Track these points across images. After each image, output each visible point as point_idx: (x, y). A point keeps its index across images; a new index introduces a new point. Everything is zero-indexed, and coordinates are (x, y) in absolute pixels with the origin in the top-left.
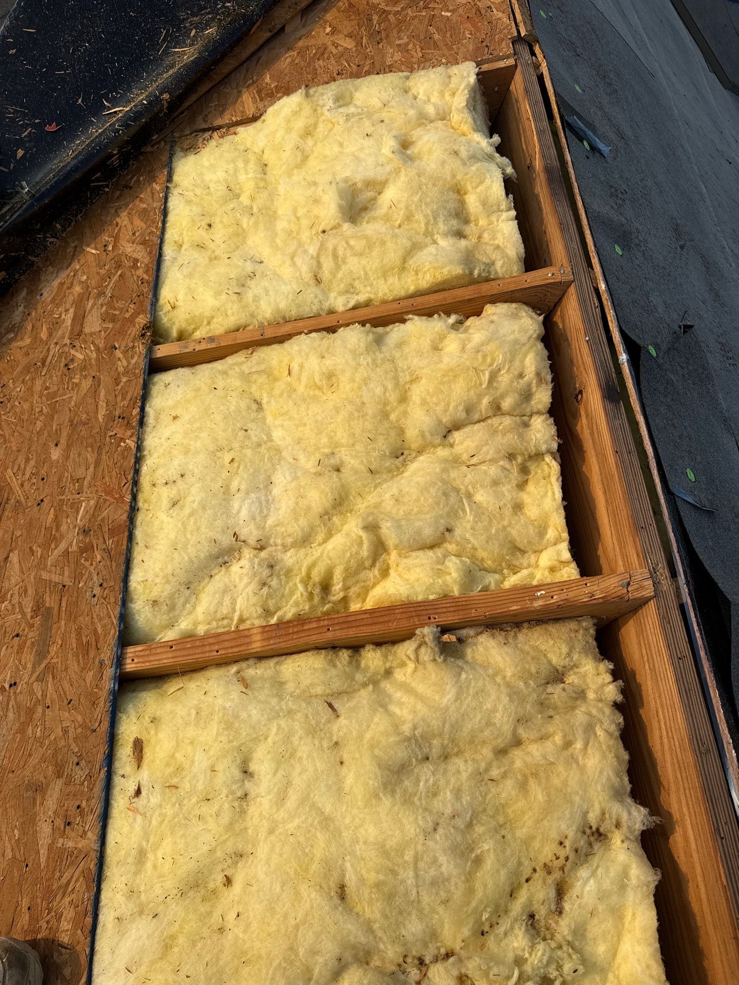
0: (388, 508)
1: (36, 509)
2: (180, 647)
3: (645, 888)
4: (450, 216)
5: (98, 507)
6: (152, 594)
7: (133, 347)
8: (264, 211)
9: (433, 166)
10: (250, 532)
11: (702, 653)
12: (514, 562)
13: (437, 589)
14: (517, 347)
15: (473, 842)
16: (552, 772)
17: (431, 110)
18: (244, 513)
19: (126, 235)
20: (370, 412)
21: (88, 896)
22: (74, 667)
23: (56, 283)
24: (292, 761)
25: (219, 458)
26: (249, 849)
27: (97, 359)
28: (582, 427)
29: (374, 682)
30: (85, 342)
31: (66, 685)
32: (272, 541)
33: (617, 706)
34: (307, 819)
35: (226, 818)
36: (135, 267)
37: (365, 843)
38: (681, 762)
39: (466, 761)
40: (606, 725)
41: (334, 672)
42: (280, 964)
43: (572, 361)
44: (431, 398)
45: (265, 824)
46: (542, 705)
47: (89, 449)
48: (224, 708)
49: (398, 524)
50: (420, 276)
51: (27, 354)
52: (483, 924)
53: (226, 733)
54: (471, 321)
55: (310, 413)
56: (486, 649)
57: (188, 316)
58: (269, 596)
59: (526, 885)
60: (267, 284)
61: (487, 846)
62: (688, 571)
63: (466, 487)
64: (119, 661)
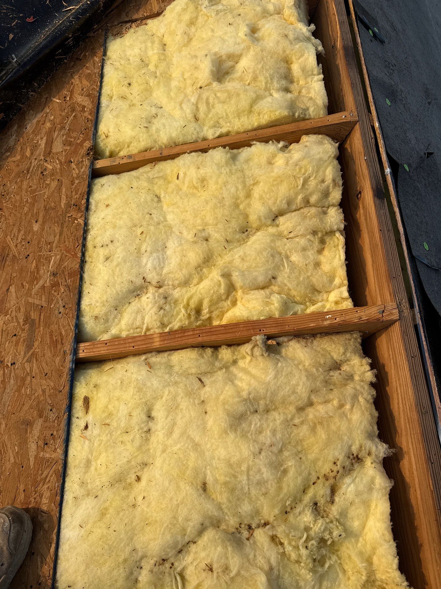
0: (237, 264)
1: (25, 260)
2: (111, 344)
3: (384, 490)
4: (281, 78)
5: (62, 260)
6: (95, 313)
7: (82, 161)
8: (164, 75)
9: (271, 45)
10: (152, 277)
11: (427, 355)
12: (313, 298)
13: (265, 313)
14: (322, 162)
15: (282, 460)
16: (331, 422)
17: (271, 7)
18: (149, 265)
19: (77, 90)
20: (227, 204)
21: (58, 485)
22: (48, 354)
23: (35, 121)
24: (177, 411)
25: (134, 231)
26: (151, 461)
27: (61, 169)
28: (360, 215)
29: (226, 367)
30: (53, 158)
31: (44, 365)
32: (166, 282)
33: (372, 384)
34: (184, 445)
35: (137, 443)
36: (83, 110)
37: (219, 459)
38: (410, 419)
39: (279, 414)
40: (365, 395)
41: (202, 361)
42: (168, 526)
43: (355, 173)
44: (266, 195)
45: (160, 447)
46: (327, 382)
47: (56, 224)
48: (137, 380)
49: (242, 273)
50: (261, 116)
51: (18, 166)
52: (286, 507)
53: (138, 394)
54: (293, 146)
55: (190, 204)
56: (294, 349)
57: (116, 142)
58: (164, 315)
59: (313, 486)
60: (164, 121)
61: (290, 463)
62: (421, 304)
63: (286, 252)
64: (75, 351)
